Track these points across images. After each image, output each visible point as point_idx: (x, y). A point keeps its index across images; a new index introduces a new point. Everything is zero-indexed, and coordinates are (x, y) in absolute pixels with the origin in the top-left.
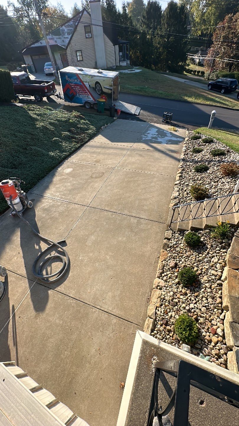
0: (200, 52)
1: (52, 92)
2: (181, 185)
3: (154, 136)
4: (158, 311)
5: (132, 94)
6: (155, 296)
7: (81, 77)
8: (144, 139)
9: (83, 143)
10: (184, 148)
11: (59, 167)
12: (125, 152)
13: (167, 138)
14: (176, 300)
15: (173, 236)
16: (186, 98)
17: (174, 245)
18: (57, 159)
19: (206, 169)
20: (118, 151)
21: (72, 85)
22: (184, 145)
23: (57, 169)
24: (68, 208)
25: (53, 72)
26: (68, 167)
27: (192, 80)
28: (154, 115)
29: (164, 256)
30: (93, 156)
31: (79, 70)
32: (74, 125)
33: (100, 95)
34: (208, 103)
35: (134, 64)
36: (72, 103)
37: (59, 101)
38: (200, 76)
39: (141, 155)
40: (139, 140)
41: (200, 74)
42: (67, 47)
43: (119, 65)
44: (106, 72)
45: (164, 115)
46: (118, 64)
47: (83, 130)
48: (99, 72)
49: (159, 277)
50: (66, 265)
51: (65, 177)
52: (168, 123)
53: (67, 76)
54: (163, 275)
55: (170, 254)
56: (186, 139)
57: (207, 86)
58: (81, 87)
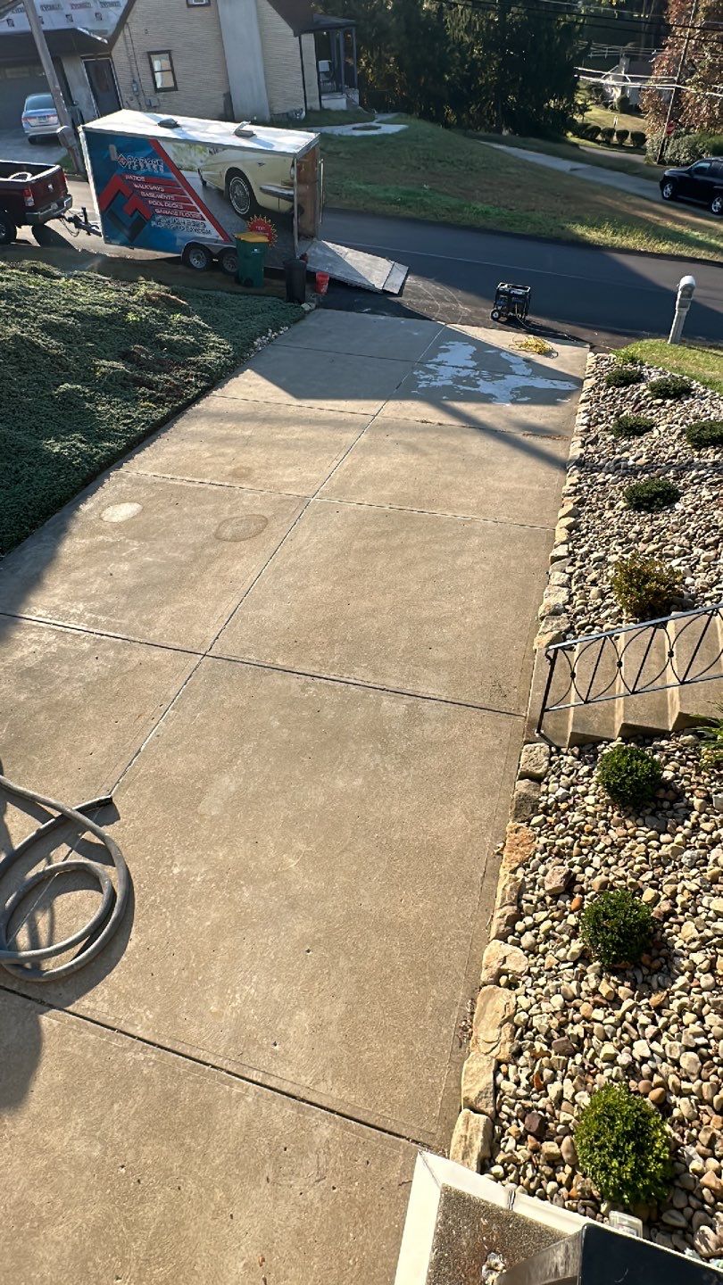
0: (624, 62)
1: (54, 206)
2: (575, 560)
3: (464, 373)
4: (506, 1077)
5: (373, 214)
6: (488, 1017)
7: (169, 149)
8: (423, 385)
9: (179, 404)
10: (581, 420)
11: (84, 500)
12: (349, 436)
13: (512, 381)
14: (578, 1030)
15: (551, 763)
16: (580, 230)
17: (557, 801)
18: (73, 465)
19: (668, 497)
20: (323, 434)
21: (137, 182)
22: (583, 407)
23: (78, 509)
24: (123, 662)
25: (59, 130)
26: (122, 500)
27: (600, 165)
28: (460, 294)
29: (522, 849)
30: (222, 455)
31: (163, 124)
32: (143, 332)
33: (246, 217)
34: (664, 248)
35: (375, 103)
36: (136, 250)
37: (80, 240)
38: (629, 150)
39: (412, 448)
40: (402, 390)
41: (628, 141)
42: (113, 39)
43: (318, 108)
44: (267, 133)
45: (499, 292)
46: (315, 105)
47: (180, 354)
48: (239, 134)
49: (502, 937)
50: (117, 905)
51: (111, 540)
52: (513, 323)
53: (113, 148)
54: (519, 926)
55: (543, 840)
56: (588, 384)
57: (657, 184)
58: (170, 187)
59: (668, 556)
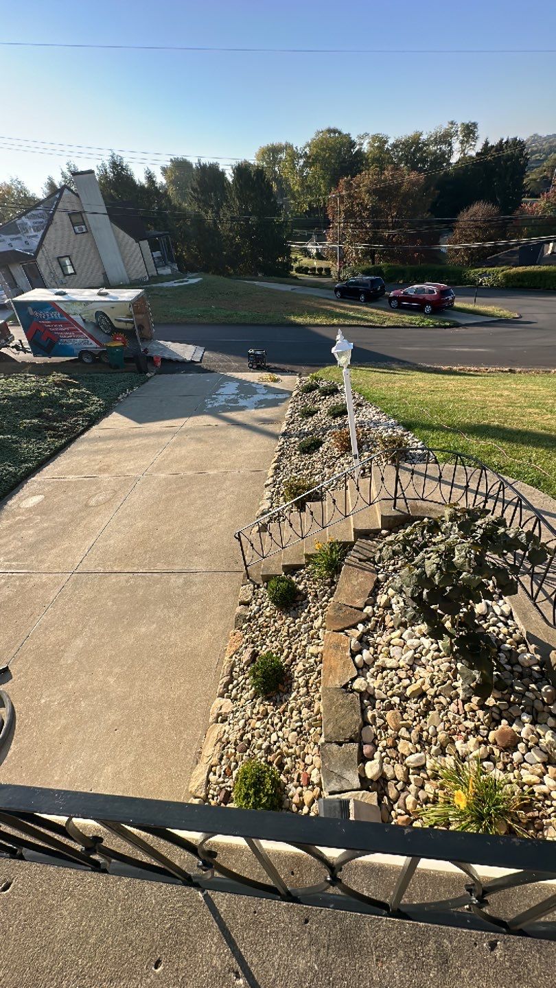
0: (314, 237)
1: (3, 341)
2: (275, 485)
3: (232, 397)
4: (215, 774)
5: (186, 324)
6: (210, 743)
7: (62, 306)
8: (210, 406)
9: (72, 436)
10: (289, 412)
11: (10, 498)
12: (167, 439)
13: (257, 398)
14: (249, 736)
15: (254, 594)
16: (293, 318)
17: (255, 614)
18: (4, 480)
19: (318, 444)
20: (152, 441)
21: (47, 324)
22: (291, 405)
23: (6, 504)
24: (23, 587)
25: (6, 302)
26: (34, 495)
27: (305, 286)
28: (232, 357)
29: (235, 644)
30: (95, 460)
31: (57, 294)
32: (52, 401)
33: (109, 334)
34: (335, 321)
35: (186, 268)
36: (53, 358)
37: (21, 357)
38: (325, 276)
39: (199, 440)
40: (199, 411)
41: (323, 272)
42: (37, 253)
43: (156, 275)
44: (117, 292)
45: (250, 354)
46: (155, 273)
47: (73, 410)
48: (100, 294)
49: (222, 696)
50: (4, 727)
51: (24, 518)
52: (260, 368)
53: (30, 309)
54: (230, 687)
55: (247, 637)
56: (294, 394)
57: (333, 292)
58: (65, 324)
59: (314, 474)
